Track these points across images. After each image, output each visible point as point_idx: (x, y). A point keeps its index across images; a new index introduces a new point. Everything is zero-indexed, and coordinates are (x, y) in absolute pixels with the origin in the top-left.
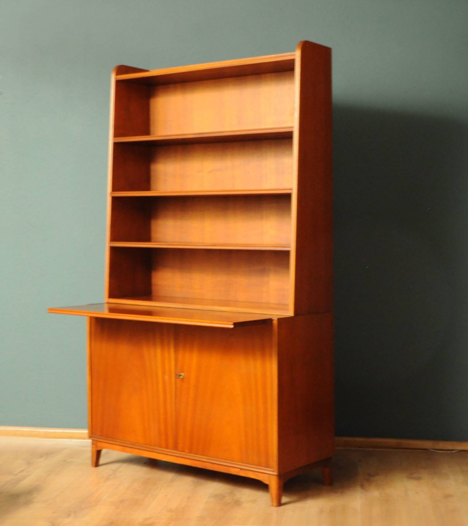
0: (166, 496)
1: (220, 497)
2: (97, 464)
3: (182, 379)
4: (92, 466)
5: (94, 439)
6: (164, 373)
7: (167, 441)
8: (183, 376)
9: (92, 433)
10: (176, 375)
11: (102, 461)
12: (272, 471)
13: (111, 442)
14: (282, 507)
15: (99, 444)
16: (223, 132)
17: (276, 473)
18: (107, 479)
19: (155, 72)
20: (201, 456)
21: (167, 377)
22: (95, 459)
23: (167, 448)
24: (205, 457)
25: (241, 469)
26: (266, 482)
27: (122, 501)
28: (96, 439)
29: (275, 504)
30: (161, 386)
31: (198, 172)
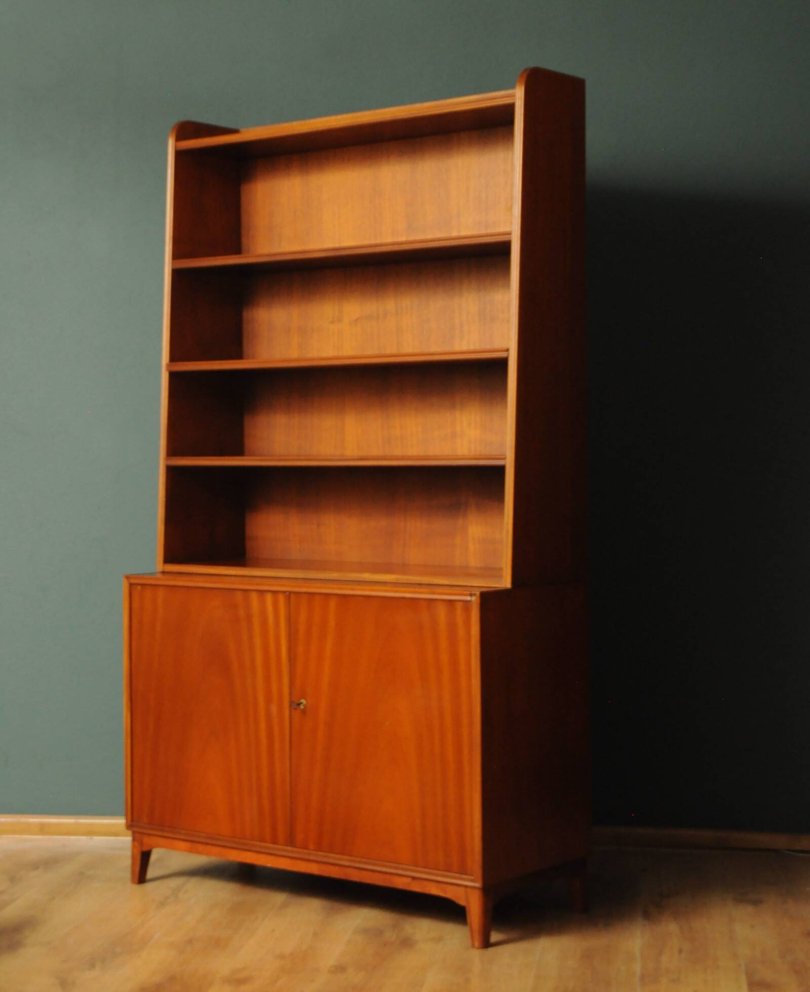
0: (273, 931)
1: (374, 933)
2: (141, 877)
3: (304, 712)
4: (133, 882)
5: (136, 829)
6: (268, 700)
7: (274, 829)
8: (304, 706)
9: (132, 820)
10: (291, 703)
11: (151, 873)
12: (472, 881)
13: (170, 835)
14: (491, 950)
15: (146, 840)
16: (381, 245)
17: (478, 885)
18: (162, 904)
19: (250, 133)
20: (337, 856)
21: (274, 709)
22: (137, 869)
23: (275, 842)
24: (347, 857)
25: (414, 878)
26: (462, 902)
27: (190, 942)
28: (141, 830)
29: (477, 944)
30: (263, 725)
31: (332, 322)
